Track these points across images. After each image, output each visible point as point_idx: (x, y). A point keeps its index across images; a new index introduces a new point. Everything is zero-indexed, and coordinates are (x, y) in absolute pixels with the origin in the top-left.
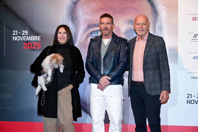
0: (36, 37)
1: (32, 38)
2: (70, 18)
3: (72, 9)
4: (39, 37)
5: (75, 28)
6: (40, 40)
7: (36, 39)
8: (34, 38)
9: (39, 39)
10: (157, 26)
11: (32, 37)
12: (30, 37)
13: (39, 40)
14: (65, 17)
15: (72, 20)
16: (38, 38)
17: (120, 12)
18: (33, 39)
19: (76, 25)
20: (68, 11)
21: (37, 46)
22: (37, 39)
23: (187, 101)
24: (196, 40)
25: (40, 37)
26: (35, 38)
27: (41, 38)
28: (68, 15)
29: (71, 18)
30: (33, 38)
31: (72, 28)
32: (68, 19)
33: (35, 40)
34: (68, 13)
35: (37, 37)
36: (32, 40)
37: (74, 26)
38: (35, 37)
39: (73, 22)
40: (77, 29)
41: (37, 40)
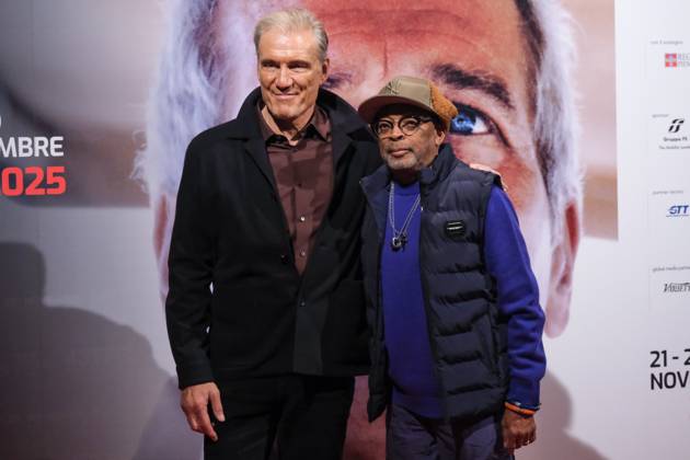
0: (41, 143)
1: (21, 147)
2: (194, 55)
3: (204, 15)
4: (56, 142)
5: (216, 97)
6: (61, 154)
7: (41, 151)
8: (33, 146)
9: (57, 150)
10: (540, 87)
11: (21, 140)
12: (12, 140)
13: (54, 154)
14: (170, 48)
15: (205, 62)
16: (53, 146)
17: (400, 32)
18: (26, 151)
19: (220, 88)
20: (185, 24)
21: (49, 182)
22: (48, 149)
23: (653, 377)
24: (677, 143)
25: (61, 138)
26: (37, 147)
27: (66, 146)
28: (187, 40)
29: (196, 54)
30: (28, 147)
31: (206, 98)
32: (186, 59)
33: (37, 154)
34: (185, 34)
35: (44, 139)
36: (22, 154)
37: (214, 90)
38: (37, 139)
39: (209, 74)
40: (223, 104)
41: (46, 154)
